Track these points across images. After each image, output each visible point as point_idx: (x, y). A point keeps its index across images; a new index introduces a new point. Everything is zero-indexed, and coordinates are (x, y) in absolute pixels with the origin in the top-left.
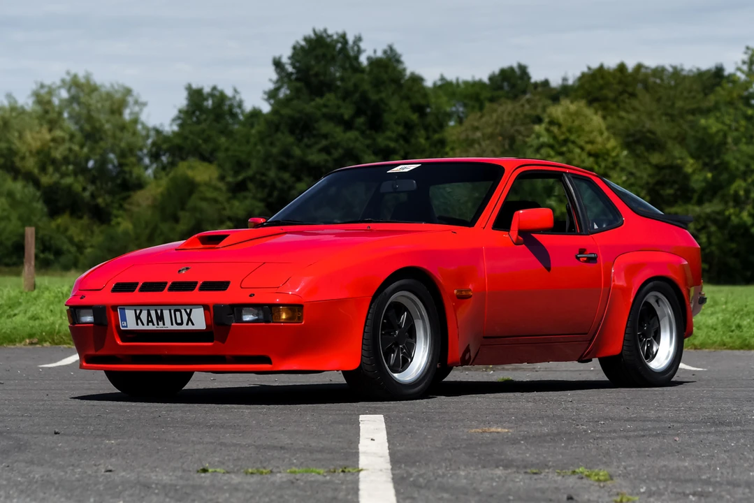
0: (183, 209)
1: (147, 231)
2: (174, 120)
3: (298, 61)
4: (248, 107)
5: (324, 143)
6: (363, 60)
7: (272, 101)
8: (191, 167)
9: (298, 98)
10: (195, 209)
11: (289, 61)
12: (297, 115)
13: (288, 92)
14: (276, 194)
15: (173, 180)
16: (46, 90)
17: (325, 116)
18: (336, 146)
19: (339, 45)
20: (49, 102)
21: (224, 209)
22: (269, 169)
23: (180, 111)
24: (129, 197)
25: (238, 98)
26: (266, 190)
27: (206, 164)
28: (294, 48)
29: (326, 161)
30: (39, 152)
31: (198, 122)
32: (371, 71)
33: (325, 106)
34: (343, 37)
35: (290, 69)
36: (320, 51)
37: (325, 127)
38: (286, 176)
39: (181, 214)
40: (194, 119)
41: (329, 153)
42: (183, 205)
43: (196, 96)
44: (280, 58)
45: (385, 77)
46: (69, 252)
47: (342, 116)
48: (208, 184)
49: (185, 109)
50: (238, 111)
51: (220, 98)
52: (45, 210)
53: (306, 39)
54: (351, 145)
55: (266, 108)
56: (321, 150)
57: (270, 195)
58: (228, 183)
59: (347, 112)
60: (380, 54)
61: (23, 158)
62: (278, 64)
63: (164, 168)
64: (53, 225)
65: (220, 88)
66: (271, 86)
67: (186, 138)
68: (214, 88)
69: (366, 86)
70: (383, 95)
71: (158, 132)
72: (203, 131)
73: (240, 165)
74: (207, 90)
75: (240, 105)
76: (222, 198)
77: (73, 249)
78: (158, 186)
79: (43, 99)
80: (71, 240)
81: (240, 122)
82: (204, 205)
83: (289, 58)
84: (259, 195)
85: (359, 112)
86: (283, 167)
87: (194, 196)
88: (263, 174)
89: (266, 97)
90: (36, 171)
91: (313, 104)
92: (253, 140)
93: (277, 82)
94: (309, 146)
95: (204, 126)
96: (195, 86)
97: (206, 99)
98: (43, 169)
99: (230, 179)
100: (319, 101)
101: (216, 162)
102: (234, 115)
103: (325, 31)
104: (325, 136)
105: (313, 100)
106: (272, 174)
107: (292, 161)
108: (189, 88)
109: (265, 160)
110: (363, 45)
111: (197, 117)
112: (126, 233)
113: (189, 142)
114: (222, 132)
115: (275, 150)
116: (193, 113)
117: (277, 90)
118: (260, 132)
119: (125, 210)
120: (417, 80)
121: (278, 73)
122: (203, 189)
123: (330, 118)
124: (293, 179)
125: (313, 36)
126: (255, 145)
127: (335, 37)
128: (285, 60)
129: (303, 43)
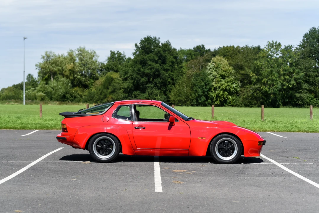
0: (110, 85)
1: (100, 92)
2: (106, 60)
3: (142, 44)
4: (127, 57)
5: (149, 67)
6: (160, 44)
7: (134, 55)
8: (111, 74)
9: (143, 55)
10: (113, 86)
11: (139, 44)
12: (142, 59)
13: (139, 53)
14: (136, 81)
15: (106, 77)
16: (71, 52)
17: (149, 59)
18: (153, 68)
19: (154, 40)
20: (73, 55)
21: (121, 85)
22: (134, 74)
23: (108, 58)
24: (94, 82)
25: (124, 54)
26: (133, 80)
27: (116, 73)
28: (141, 41)
29: (150, 72)
30: (70, 70)
31: (113, 61)
32: (163, 48)
33: (150, 57)
34: (155, 38)
35: (139, 46)
36: (148, 42)
37: (150, 63)
38: (139, 76)
39: (109, 87)
40: (112, 60)
41: (151, 70)
42: (110, 84)
43: (113, 53)
44: (137, 44)
45: (166, 49)
46: (78, 97)
47: (155, 59)
48: (117, 79)
49: (110, 57)
50: (125, 58)
51: (120, 54)
52: (72, 86)
53: (144, 38)
54: (157, 68)
55: (132, 57)
56: (148, 69)
57: (134, 82)
58: (122, 78)
59: (156, 59)
60: (165, 43)
61: (66, 71)
62: (136, 45)
63: (103, 74)
64: (74, 90)
65: (119, 51)
66: (134, 51)
67: (110, 65)
68: (118, 51)
69: (162, 52)
70: (166, 54)
71: (102, 64)
72: (115, 63)
73: (126, 73)
74: (116, 52)
75: (125, 56)
76: (120, 82)
77: (79, 97)
78: (103, 79)
79: (71, 55)
80: (78, 94)
81: (125, 61)
82: (116, 84)
83: (140, 43)
84: (131, 82)
85: (159, 59)
86: (138, 74)
87: (113, 82)
88: (132, 76)
89: (133, 54)
90: (69, 75)
91: (147, 56)
92: (129, 66)
93: (136, 50)
94: (145, 68)
95: (115, 62)
96: (113, 51)
97: (115, 55)
98: (70, 74)
99: (123, 77)
100: (149, 55)
101: (119, 72)
102: (124, 60)
103: (150, 36)
104: (150, 65)
105: (147, 55)
106: (135, 76)
107: (140, 72)
108: (111, 51)
109: (133, 72)
110: (160, 40)
111: (113, 60)
112: (94, 92)
113: (111, 66)
114: (120, 64)
115: (136, 69)
116: (112, 58)
117: (136, 52)
118: (131, 64)
119: (93, 86)
120: (175, 50)
121: (136, 48)
122: (115, 80)
123: (151, 60)
124: (141, 77)
125: (146, 37)
126: (130, 68)
127: (152, 38)
128: (138, 44)
129: (143, 39)
